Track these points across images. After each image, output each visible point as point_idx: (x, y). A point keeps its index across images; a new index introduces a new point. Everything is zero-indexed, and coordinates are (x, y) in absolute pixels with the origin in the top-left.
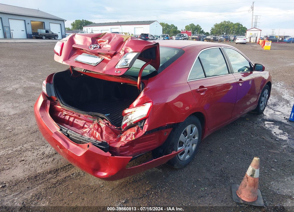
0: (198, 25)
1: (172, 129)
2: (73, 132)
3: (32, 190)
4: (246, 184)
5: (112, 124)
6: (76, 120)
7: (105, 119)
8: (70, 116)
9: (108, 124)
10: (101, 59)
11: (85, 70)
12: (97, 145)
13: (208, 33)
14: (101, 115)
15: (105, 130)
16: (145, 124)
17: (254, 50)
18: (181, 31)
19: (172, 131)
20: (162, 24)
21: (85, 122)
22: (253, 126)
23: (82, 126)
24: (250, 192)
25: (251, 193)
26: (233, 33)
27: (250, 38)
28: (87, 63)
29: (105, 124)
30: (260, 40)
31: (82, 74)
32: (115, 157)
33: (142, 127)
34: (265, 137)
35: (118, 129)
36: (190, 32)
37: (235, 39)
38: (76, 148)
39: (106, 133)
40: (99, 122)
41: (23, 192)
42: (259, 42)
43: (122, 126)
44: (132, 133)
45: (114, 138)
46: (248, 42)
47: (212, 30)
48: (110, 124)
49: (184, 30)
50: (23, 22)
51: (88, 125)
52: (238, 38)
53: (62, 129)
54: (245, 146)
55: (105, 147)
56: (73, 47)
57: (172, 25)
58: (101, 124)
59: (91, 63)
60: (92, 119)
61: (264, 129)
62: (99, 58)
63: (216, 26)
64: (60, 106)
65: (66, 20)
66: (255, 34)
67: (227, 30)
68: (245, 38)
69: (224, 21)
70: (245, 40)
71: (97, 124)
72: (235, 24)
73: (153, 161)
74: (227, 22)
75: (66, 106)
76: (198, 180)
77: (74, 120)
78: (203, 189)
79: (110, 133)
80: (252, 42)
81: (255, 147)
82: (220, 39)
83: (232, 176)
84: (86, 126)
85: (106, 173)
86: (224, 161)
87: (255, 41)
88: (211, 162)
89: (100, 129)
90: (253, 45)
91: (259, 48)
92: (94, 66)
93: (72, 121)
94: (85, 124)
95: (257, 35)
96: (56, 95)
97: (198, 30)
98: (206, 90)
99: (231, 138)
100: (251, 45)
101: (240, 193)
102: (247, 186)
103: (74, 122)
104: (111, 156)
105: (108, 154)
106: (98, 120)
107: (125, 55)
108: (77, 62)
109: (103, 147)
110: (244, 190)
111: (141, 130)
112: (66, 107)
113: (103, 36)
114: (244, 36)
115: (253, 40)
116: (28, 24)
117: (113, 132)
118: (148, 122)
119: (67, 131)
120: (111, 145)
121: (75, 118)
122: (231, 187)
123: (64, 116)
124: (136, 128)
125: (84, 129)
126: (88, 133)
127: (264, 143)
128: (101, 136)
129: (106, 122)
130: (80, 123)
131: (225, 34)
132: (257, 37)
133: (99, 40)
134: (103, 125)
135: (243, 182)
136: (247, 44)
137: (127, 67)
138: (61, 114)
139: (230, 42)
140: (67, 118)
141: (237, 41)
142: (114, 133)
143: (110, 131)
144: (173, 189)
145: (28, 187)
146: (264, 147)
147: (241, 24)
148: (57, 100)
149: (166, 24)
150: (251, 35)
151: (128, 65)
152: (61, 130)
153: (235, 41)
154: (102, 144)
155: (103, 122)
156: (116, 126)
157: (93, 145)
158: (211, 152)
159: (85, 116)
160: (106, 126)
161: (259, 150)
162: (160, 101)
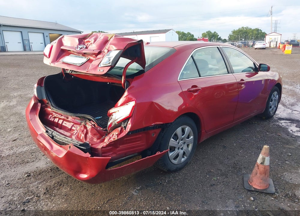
0: (215, 32)
1: (160, 129)
2: (58, 133)
3: (55, 178)
4: (257, 172)
5: (99, 126)
6: (65, 122)
7: (92, 120)
8: (60, 119)
9: (94, 125)
10: (86, 59)
11: (71, 70)
12: (78, 146)
13: (225, 40)
14: (89, 117)
15: (90, 132)
16: (128, 124)
17: (274, 54)
18: (198, 39)
19: (160, 132)
20: (178, 33)
21: (73, 124)
22: (269, 124)
23: (70, 128)
24: (261, 179)
25: (262, 181)
26: (252, 39)
27: (269, 43)
28: (73, 63)
29: (92, 126)
30: (280, 45)
31: (73, 76)
32: (94, 157)
33: (125, 127)
34: (281, 134)
35: (104, 130)
36: (207, 39)
37: (254, 44)
38: (59, 150)
39: (91, 135)
40: (86, 124)
41: (46, 180)
42: (279, 46)
43: (108, 127)
44: (115, 134)
45: (97, 139)
46: (268, 47)
47: (230, 37)
48: (96, 125)
49: (201, 37)
50: (41, 35)
51: (76, 127)
52: (257, 44)
53: (49, 131)
54: (260, 142)
55: (85, 148)
56: (61, 49)
57: (188, 33)
58: (87, 126)
59: (76, 63)
60: (79, 121)
61: (280, 127)
62: (85, 58)
63: (234, 32)
64: (50, 108)
65: (83, 32)
66: (275, 39)
67: (245, 36)
68: (264, 43)
69: (242, 27)
70: (265, 44)
71: (84, 126)
72: (254, 30)
73: (135, 162)
74: (246, 28)
75: (55, 108)
76: (211, 171)
77: (63, 122)
78: (215, 179)
79: (95, 135)
80: (272, 46)
81: (269, 143)
82: (238, 45)
83: (245, 168)
84: (73, 128)
85: (86, 175)
86: (237, 154)
87: (275, 46)
88: (225, 156)
89: (85, 130)
90: (273, 50)
91: (280, 52)
92: (79, 66)
93: (61, 123)
94: (73, 126)
95: (277, 39)
96: (47, 98)
97: (215, 37)
98: (199, 89)
99: (245, 135)
100: (271, 50)
101: (251, 181)
102: (258, 174)
103: (63, 124)
104: (90, 157)
105: (88, 155)
106: (85, 122)
107: (108, 53)
108: (64, 63)
109: (84, 148)
110: (255, 177)
111: (124, 130)
112: (55, 110)
113: (90, 36)
114: (264, 41)
115: (273, 45)
116: (47, 36)
117: (98, 133)
118: (131, 121)
119: (52, 133)
120: (93, 146)
121: (64, 120)
122: (243, 177)
123: (53, 119)
124: (119, 129)
125: (72, 132)
126: (75, 135)
127: (279, 139)
128: (85, 138)
129: (93, 123)
130: (68, 125)
131: (243, 40)
132: (277, 42)
133: (86, 40)
134: (89, 127)
135: (254, 171)
136: (266, 49)
137: (109, 65)
138: (51, 117)
139: (249, 48)
140: (56, 120)
141: (256, 47)
142: (99, 135)
143: (95, 131)
144: (186, 179)
145: (51, 176)
146: (279, 143)
147: (260, 30)
148: (48, 103)
149: (182, 32)
150: (270, 40)
151: (111, 64)
152: (47, 132)
153: (254, 47)
154: (84, 145)
155: (89, 124)
156: (102, 128)
157: (74, 145)
158: (224, 147)
159: (73, 118)
160: (92, 127)
161: (274, 146)
162: (145, 100)
